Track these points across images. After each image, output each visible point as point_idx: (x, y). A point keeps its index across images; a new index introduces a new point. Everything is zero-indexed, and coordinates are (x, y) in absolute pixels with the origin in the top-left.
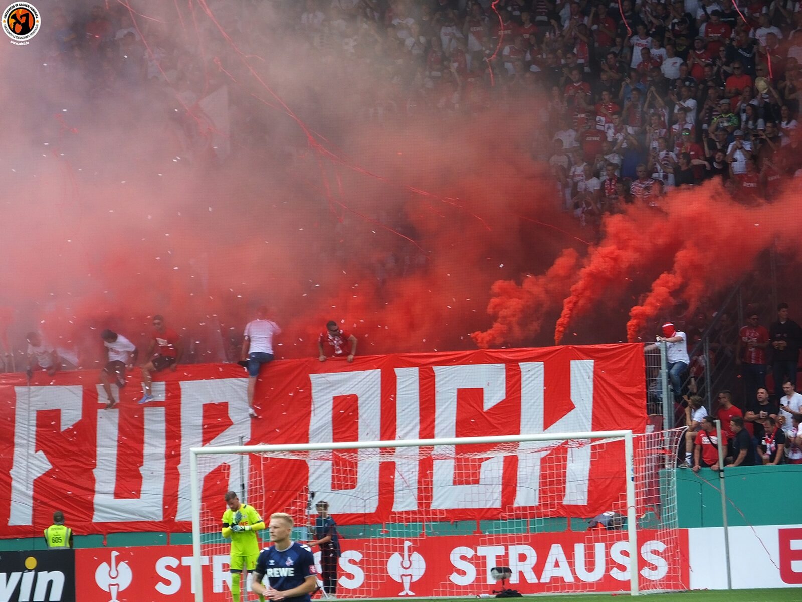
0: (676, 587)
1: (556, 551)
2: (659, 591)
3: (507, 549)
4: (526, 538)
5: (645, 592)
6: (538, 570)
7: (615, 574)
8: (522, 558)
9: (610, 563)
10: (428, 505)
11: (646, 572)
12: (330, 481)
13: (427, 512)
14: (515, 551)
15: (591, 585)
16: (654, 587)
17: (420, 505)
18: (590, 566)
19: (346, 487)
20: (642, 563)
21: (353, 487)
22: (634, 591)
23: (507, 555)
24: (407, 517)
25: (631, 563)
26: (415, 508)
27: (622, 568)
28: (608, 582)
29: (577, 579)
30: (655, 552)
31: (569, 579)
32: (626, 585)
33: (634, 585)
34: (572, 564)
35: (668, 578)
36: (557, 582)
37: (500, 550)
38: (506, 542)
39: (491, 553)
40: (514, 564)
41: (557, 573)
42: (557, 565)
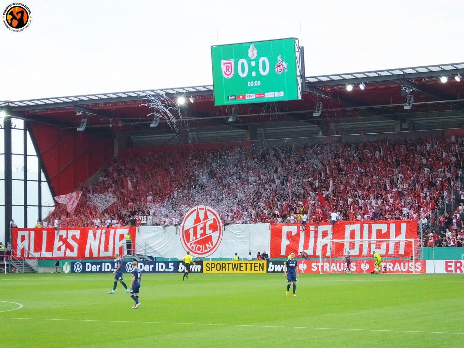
0: (423, 272)
1: (397, 264)
2: (420, 273)
4: (390, 261)
5: (416, 273)
6: (393, 268)
8: (390, 265)
11: (416, 269)
12: (349, 247)
13: (369, 255)
14: (388, 264)
15: (405, 272)
16: (418, 272)
18: (404, 267)
19: (352, 249)
20: (416, 267)
21: (354, 249)
24: (365, 256)
25: (413, 267)
26: (367, 254)
27: (411, 268)
28: (408, 271)
29: (401, 270)
30: (419, 265)
32: (412, 272)
33: (414, 272)
34: (400, 267)
35: (421, 271)
36: (397, 271)
37: (385, 264)
38: (386, 262)
40: (388, 267)
41: (397, 269)
42: (397, 267)
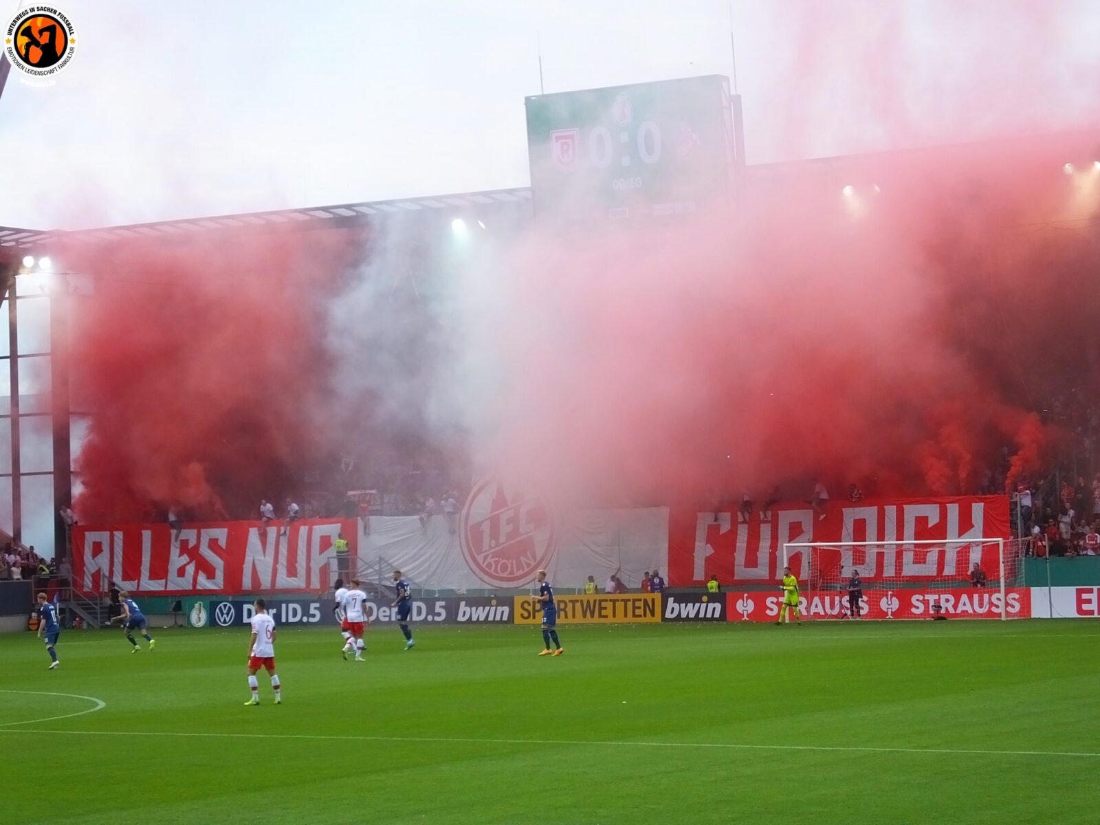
0: (1024, 616)
1: (964, 598)
2: (1016, 618)
3: (939, 596)
4: (949, 591)
5: (1009, 619)
6: (955, 606)
7: (994, 609)
9: (991, 604)
10: (900, 574)
11: (1009, 609)
12: (852, 561)
13: (900, 577)
14: (943, 597)
15: (981, 615)
16: (1013, 616)
17: (896, 573)
18: (981, 605)
20: (1007, 604)
21: (863, 564)
22: (1003, 618)
23: (939, 598)
25: (1002, 604)
26: (894, 575)
27: (997, 607)
28: (990, 613)
29: (974, 611)
30: (1014, 599)
31: (971, 611)
32: (999, 615)
33: (1003, 615)
34: (972, 604)
35: (1020, 612)
36: (965, 613)
38: (939, 593)
39: (931, 598)
40: (943, 603)
41: (965, 608)
42: (964, 604)
